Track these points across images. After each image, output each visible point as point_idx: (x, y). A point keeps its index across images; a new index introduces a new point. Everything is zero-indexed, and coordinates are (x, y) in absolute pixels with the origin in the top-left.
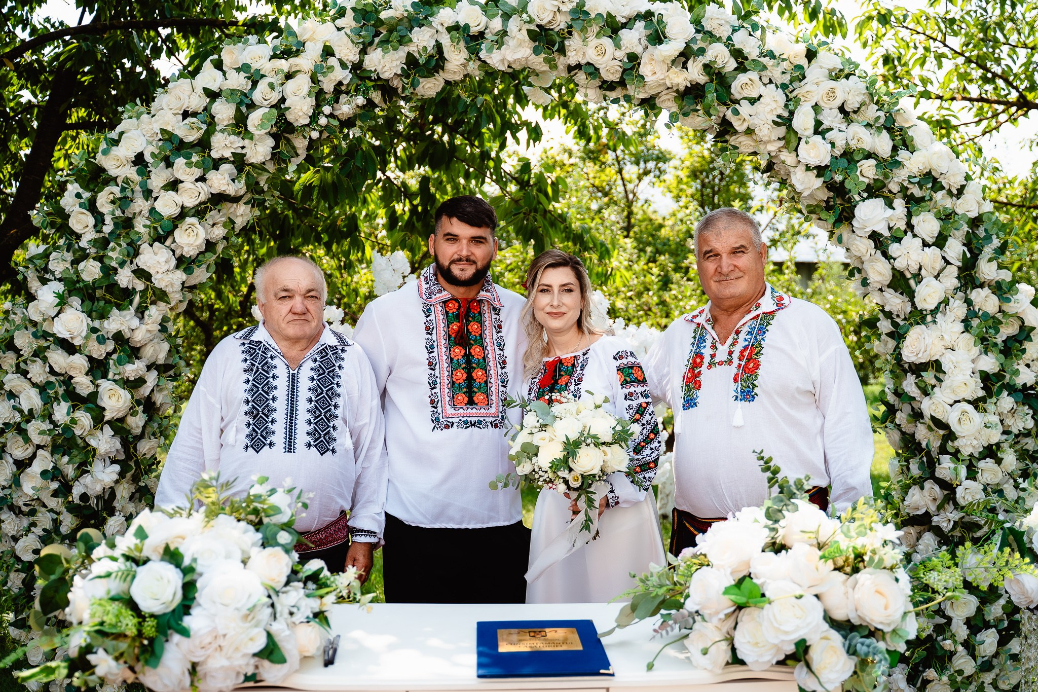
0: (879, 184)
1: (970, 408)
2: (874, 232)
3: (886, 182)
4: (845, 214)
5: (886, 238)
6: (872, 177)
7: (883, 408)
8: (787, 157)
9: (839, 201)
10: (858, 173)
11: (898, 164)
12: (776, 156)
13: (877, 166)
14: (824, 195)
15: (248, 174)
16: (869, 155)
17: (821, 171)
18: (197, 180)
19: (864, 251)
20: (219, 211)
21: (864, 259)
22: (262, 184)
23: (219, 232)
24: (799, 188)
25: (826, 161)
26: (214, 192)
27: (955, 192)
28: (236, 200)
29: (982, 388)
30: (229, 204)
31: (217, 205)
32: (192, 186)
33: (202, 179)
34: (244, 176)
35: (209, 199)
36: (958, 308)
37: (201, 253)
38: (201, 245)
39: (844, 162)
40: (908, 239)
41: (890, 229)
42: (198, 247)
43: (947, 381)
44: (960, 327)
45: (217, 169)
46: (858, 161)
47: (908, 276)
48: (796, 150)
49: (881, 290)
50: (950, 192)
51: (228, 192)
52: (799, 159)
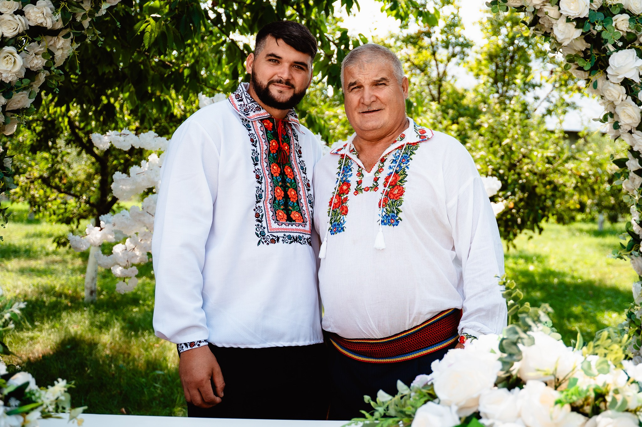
0: (631, 37)
2: (626, 79)
3: (638, 35)
4: (600, 63)
5: (637, 85)
6: (625, 30)
7: (629, 239)
8: (551, 10)
9: (595, 52)
10: (614, 25)
12: (540, 10)
13: (630, 20)
14: (582, 46)
15: (64, 9)
16: (623, 11)
17: (580, 22)
18: (16, 13)
19: (617, 96)
20: (39, 43)
21: (616, 103)
22: (79, 19)
23: (38, 62)
24: (560, 38)
25: (585, 13)
26: (32, 24)
28: (54, 33)
30: (49, 38)
31: (36, 37)
32: (10, 18)
33: (20, 12)
34: (60, 10)
35: (27, 31)
37: (21, 79)
38: (19, 72)
39: (601, 16)
42: (17, 74)
45: (35, 5)
46: (614, 15)
48: (558, 4)
49: (630, 132)
51: (44, 25)
52: (561, 12)
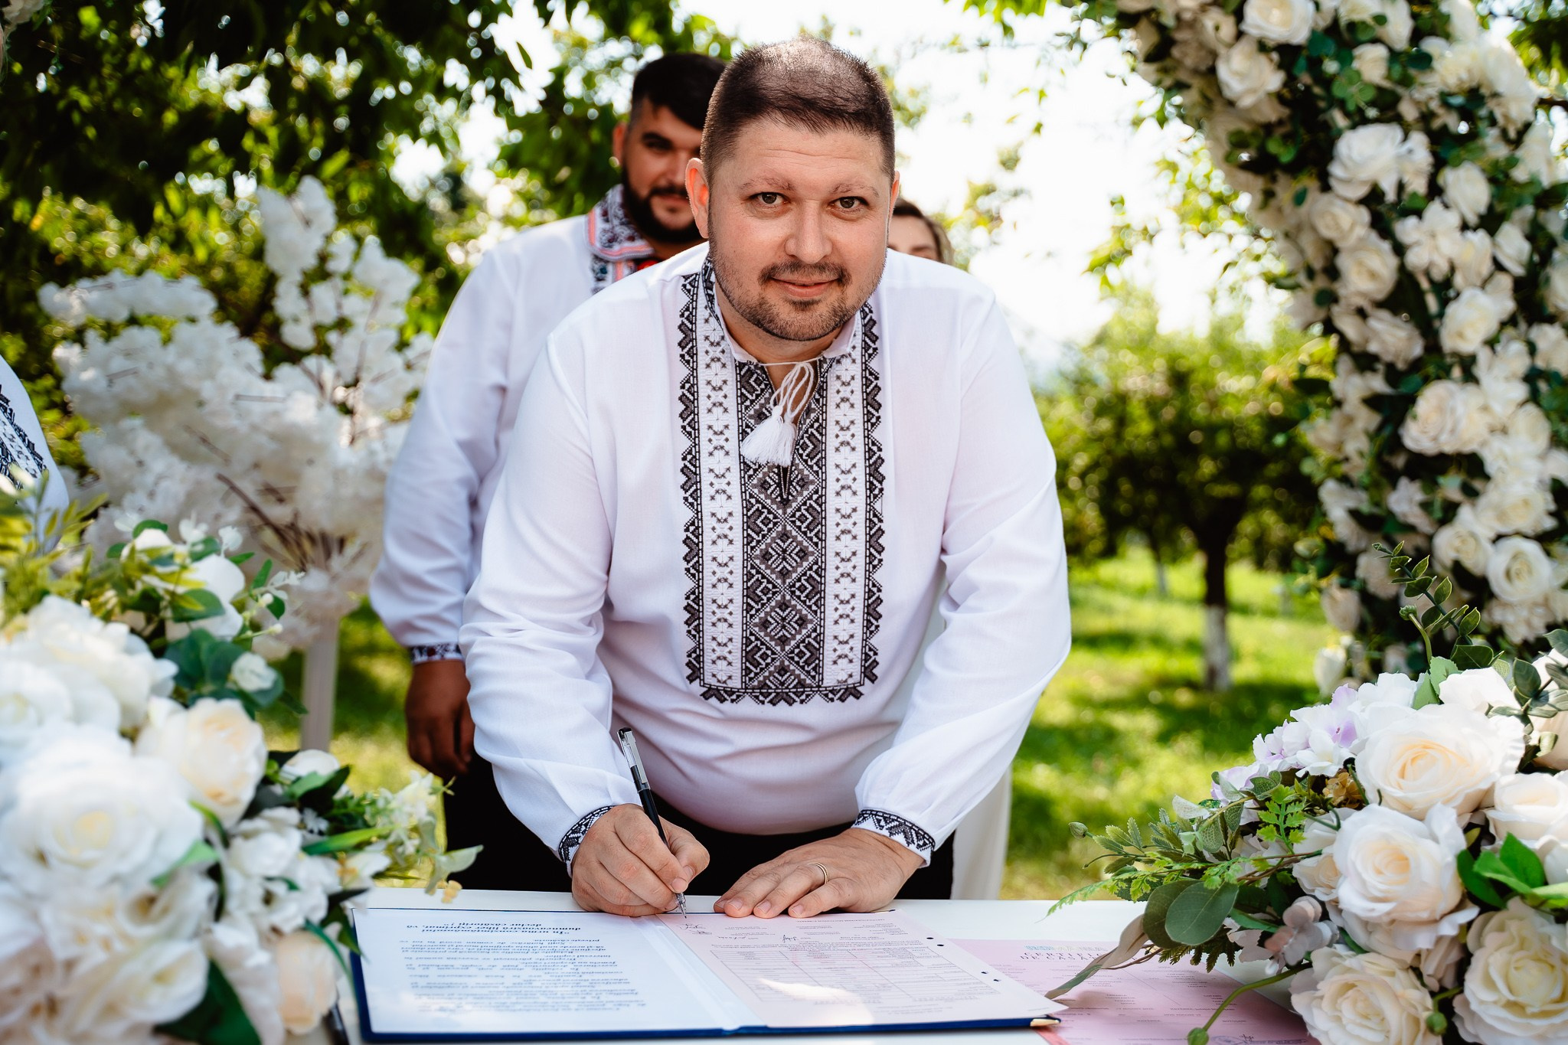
1: (1532, 549)
2: (1373, 191)
3: (1399, 98)
4: (1313, 151)
5: (1392, 205)
6: (1377, 82)
10: (1355, 68)
11: (1424, 61)
13: (1387, 61)
14: (1273, 112)
16: (1375, 39)
17: (1287, 55)
19: (1345, 230)
21: (1339, 245)
24: (1231, 89)
25: (1300, 37)
27: (1512, 134)
29: (1552, 514)
36: (1514, 357)
39: (1331, 45)
40: (1434, 208)
41: (1401, 187)
43: (1491, 495)
44: (1521, 391)
46: (1356, 47)
47: (1425, 285)
48: (1239, 11)
49: (1364, 312)
50: (1504, 133)
52: (1244, 28)
